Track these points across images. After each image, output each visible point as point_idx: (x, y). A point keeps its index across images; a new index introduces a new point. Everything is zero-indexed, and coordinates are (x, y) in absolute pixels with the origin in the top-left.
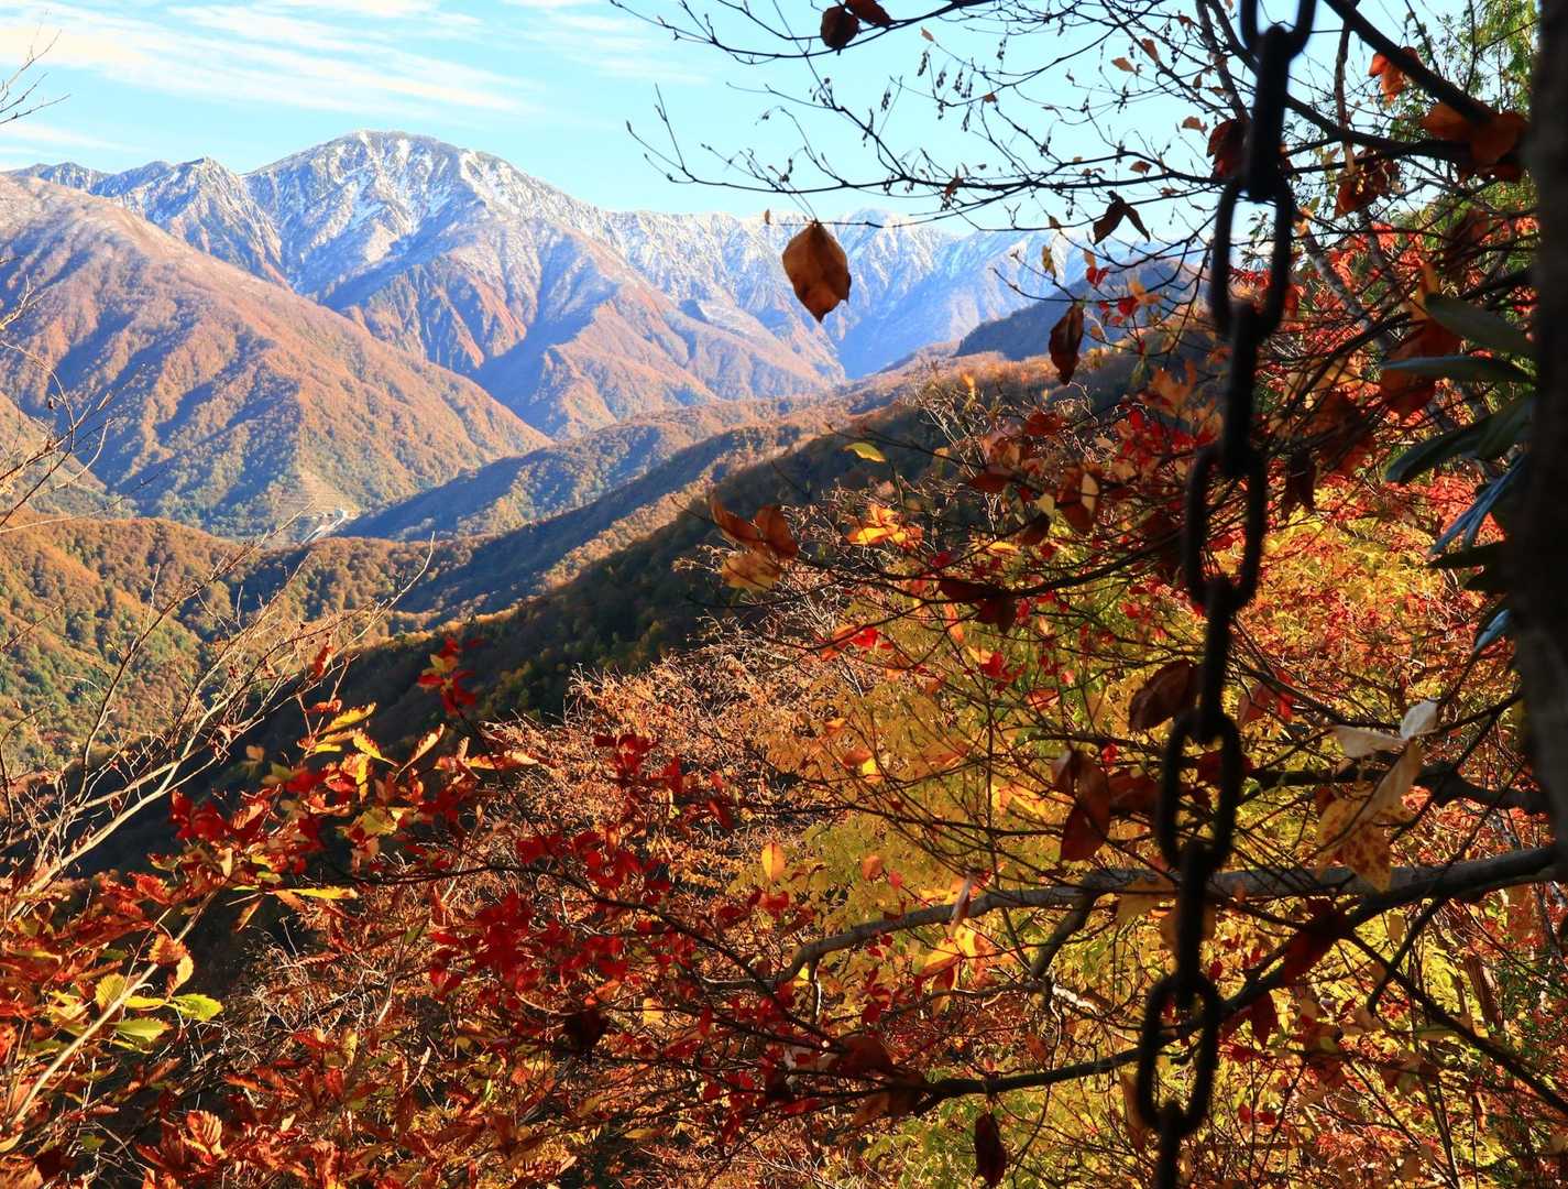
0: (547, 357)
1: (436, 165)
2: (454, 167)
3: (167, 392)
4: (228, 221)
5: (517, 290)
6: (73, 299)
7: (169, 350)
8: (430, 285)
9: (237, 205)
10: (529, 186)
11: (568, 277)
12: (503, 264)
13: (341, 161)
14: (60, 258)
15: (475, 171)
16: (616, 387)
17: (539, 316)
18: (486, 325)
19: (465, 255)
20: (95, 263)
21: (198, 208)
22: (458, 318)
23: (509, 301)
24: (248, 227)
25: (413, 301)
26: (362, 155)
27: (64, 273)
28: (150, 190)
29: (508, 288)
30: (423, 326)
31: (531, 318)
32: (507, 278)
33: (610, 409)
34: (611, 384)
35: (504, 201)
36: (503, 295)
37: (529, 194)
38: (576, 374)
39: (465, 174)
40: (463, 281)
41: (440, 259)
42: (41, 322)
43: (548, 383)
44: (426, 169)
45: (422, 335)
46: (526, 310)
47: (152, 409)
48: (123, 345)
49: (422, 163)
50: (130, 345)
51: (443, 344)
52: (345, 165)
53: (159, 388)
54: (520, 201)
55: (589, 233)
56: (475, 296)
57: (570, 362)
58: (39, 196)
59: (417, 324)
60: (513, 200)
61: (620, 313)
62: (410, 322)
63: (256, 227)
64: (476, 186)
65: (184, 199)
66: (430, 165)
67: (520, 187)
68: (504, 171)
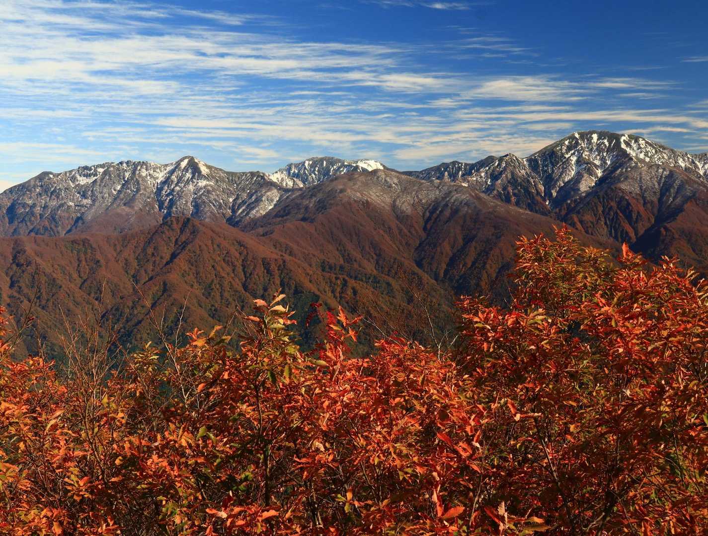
0: (662, 229)
1: (610, 144)
2: (618, 143)
3: (491, 267)
4: (519, 180)
5: (648, 198)
6: (452, 231)
7: (491, 249)
8: (608, 202)
9: (523, 172)
10: (653, 147)
11: (672, 190)
12: (641, 187)
13: (568, 147)
14: (447, 213)
15: (628, 144)
16: (697, 240)
17: (659, 210)
18: (634, 216)
19: (623, 186)
20: (461, 214)
21: (506, 176)
22: (621, 215)
23: (645, 204)
24: (528, 181)
25: (600, 209)
26: (577, 144)
27: (449, 220)
28: (487, 171)
29: (644, 198)
30: (606, 220)
31: (655, 210)
32: (644, 194)
33: (694, 251)
34: (693, 239)
35: (642, 156)
36: (642, 202)
37: (654, 151)
38: (676, 236)
39: (623, 146)
40: (622, 198)
41: (612, 189)
42: (440, 241)
43: (663, 241)
44: (605, 145)
45: (606, 223)
46: (653, 207)
47: (485, 276)
48: (473, 249)
49: (603, 143)
50: (475, 248)
51: (614, 227)
52: (569, 148)
53: (488, 266)
54: (650, 154)
55: (683, 165)
56: (629, 204)
57: (673, 230)
58: (438, 187)
59: (603, 219)
60: (646, 155)
61: (697, 204)
62: (599, 219)
63: (532, 181)
64: (628, 150)
65: (501, 173)
66: (607, 143)
67: (649, 149)
68: (641, 142)
